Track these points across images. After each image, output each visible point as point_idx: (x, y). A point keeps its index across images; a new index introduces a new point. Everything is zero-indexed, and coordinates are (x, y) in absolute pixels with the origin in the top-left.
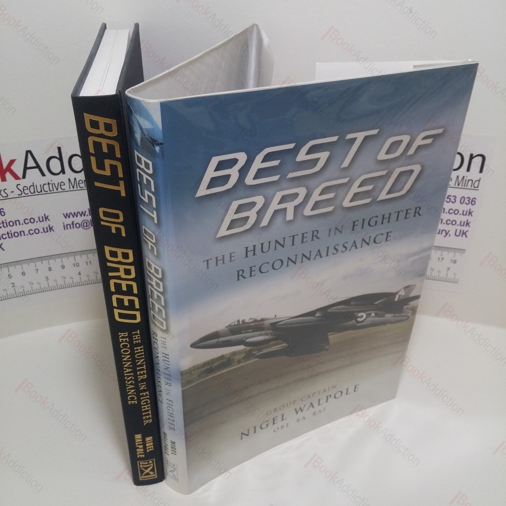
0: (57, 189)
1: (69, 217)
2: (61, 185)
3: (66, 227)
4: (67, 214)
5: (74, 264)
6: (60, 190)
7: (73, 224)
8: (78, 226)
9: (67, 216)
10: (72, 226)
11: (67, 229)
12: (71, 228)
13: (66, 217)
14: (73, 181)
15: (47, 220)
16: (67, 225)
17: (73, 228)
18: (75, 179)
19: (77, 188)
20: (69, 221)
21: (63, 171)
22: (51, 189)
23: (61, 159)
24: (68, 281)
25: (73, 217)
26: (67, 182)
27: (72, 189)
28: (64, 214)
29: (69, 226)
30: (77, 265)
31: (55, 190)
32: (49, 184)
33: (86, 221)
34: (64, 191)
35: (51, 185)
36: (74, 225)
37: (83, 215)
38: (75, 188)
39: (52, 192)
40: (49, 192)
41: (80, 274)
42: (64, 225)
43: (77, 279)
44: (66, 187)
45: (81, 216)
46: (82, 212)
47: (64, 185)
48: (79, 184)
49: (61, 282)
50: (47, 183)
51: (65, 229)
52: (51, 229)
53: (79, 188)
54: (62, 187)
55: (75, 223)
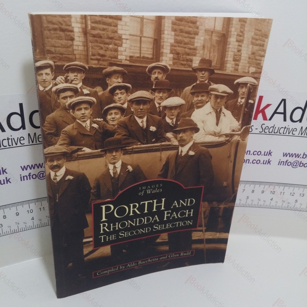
0: (16, 144)
1: (26, 169)
2: (20, 140)
3: (22, 178)
4: (24, 167)
5: (28, 211)
6: (19, 144)
7: (29, 175)
8: (34, 177)
9: (24, 168)
10: (28, 177)
11: (24, 180)
12: (27, 179)
13: (23, 170)
14: (32, 136)
15: (4, 173)
16: (24, 177)
17: (30, 179)
18: (35, 134)
19: (36, 142)
20: (26, 173)
21: (23, 127)
22: (10, 144)
23: (22, 115)
24: (22, 226)
25: (31, 169)
26: (26, 137)
27: (31, 143)
28: (21, 167)
29: (25, 178)
30: (32, 211)
31: (14, 145)
32: (8, 139)
33: (42, 172)
34: (23, 145)
35: (10, 141)
36: (31, 176)
37: (40, 167)
38: (34, 143)
39: (11, 146)
40: (8, 147)
41: (33, 219)
42: (21, 177)
43: (30, 223)
44: (26, 142)
45: (38, 168)
46: (40, 164)
47: (24, 140)
48: (38, 138)
49: (14, 227)
50: (7, 138)
51: (21, 180)
52: (8, 181)
53: (38, 142)
54: (21, 141)
55: (32, 174)
